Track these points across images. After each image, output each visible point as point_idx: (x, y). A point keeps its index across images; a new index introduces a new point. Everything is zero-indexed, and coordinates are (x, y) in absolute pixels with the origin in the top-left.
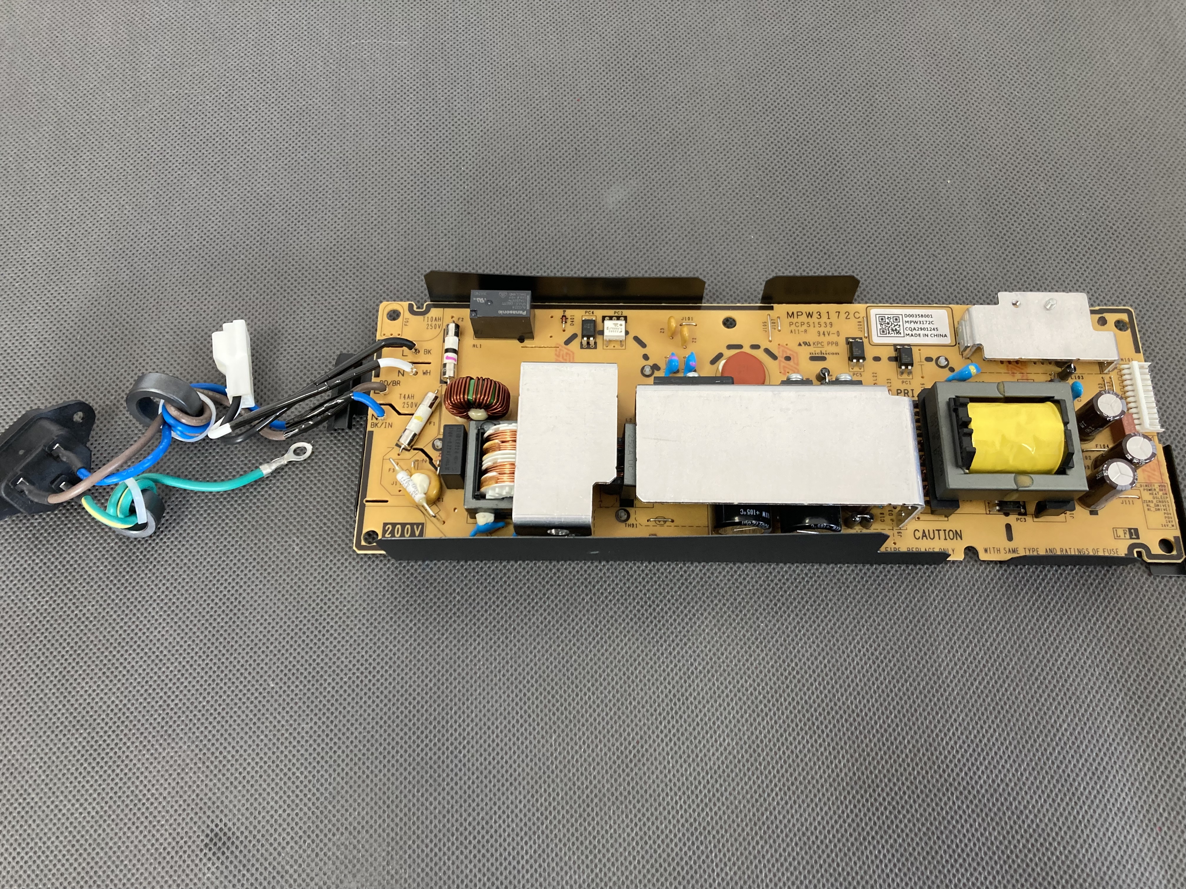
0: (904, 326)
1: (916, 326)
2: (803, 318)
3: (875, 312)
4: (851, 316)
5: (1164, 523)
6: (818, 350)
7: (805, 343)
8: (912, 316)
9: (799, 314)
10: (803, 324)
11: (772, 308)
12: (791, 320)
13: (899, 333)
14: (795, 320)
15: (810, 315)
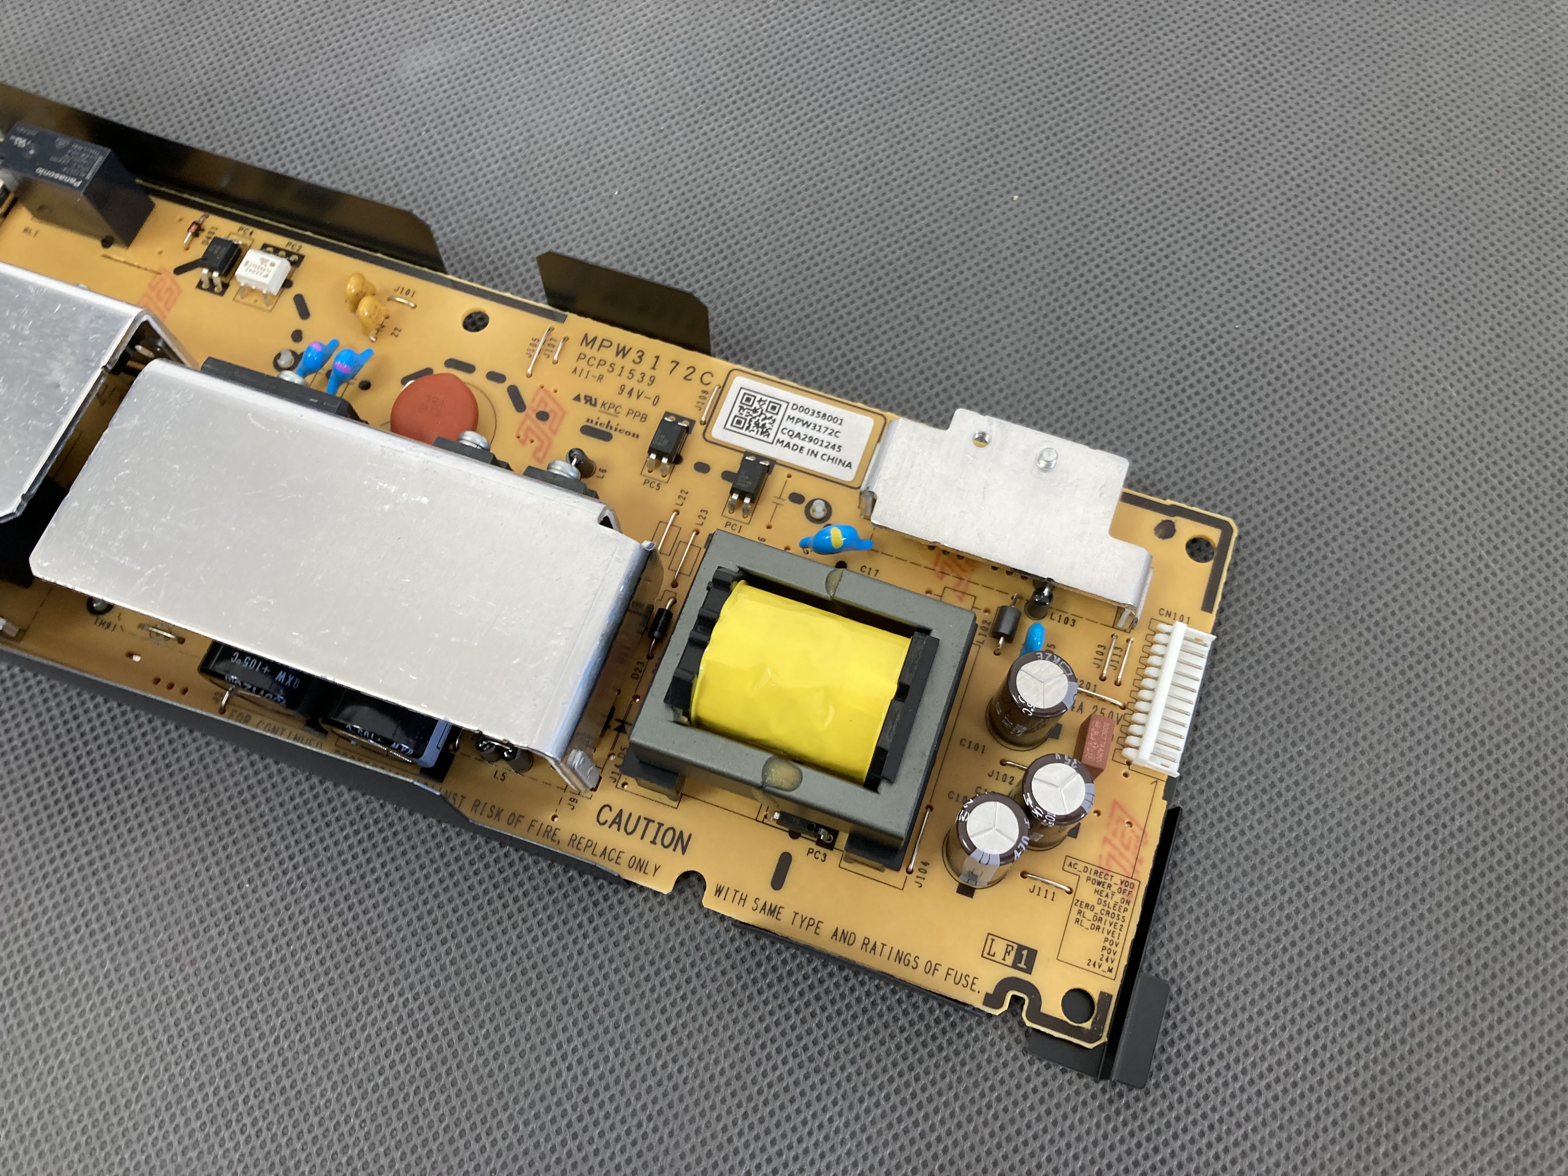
0: (780, 424)
1: (803, 430)
2: (609, 354)
3: (744, 383)
4: (696, 377)
5: (1096, 958)
6: (604, 419)
7: (589, 400)
8: (805, 410)
9: (605, 344)
10: (602, 363)
11: (562, 319)
12: (586, 350)
13: (766, 433)
14: (589, 352)
15: (623, 352)
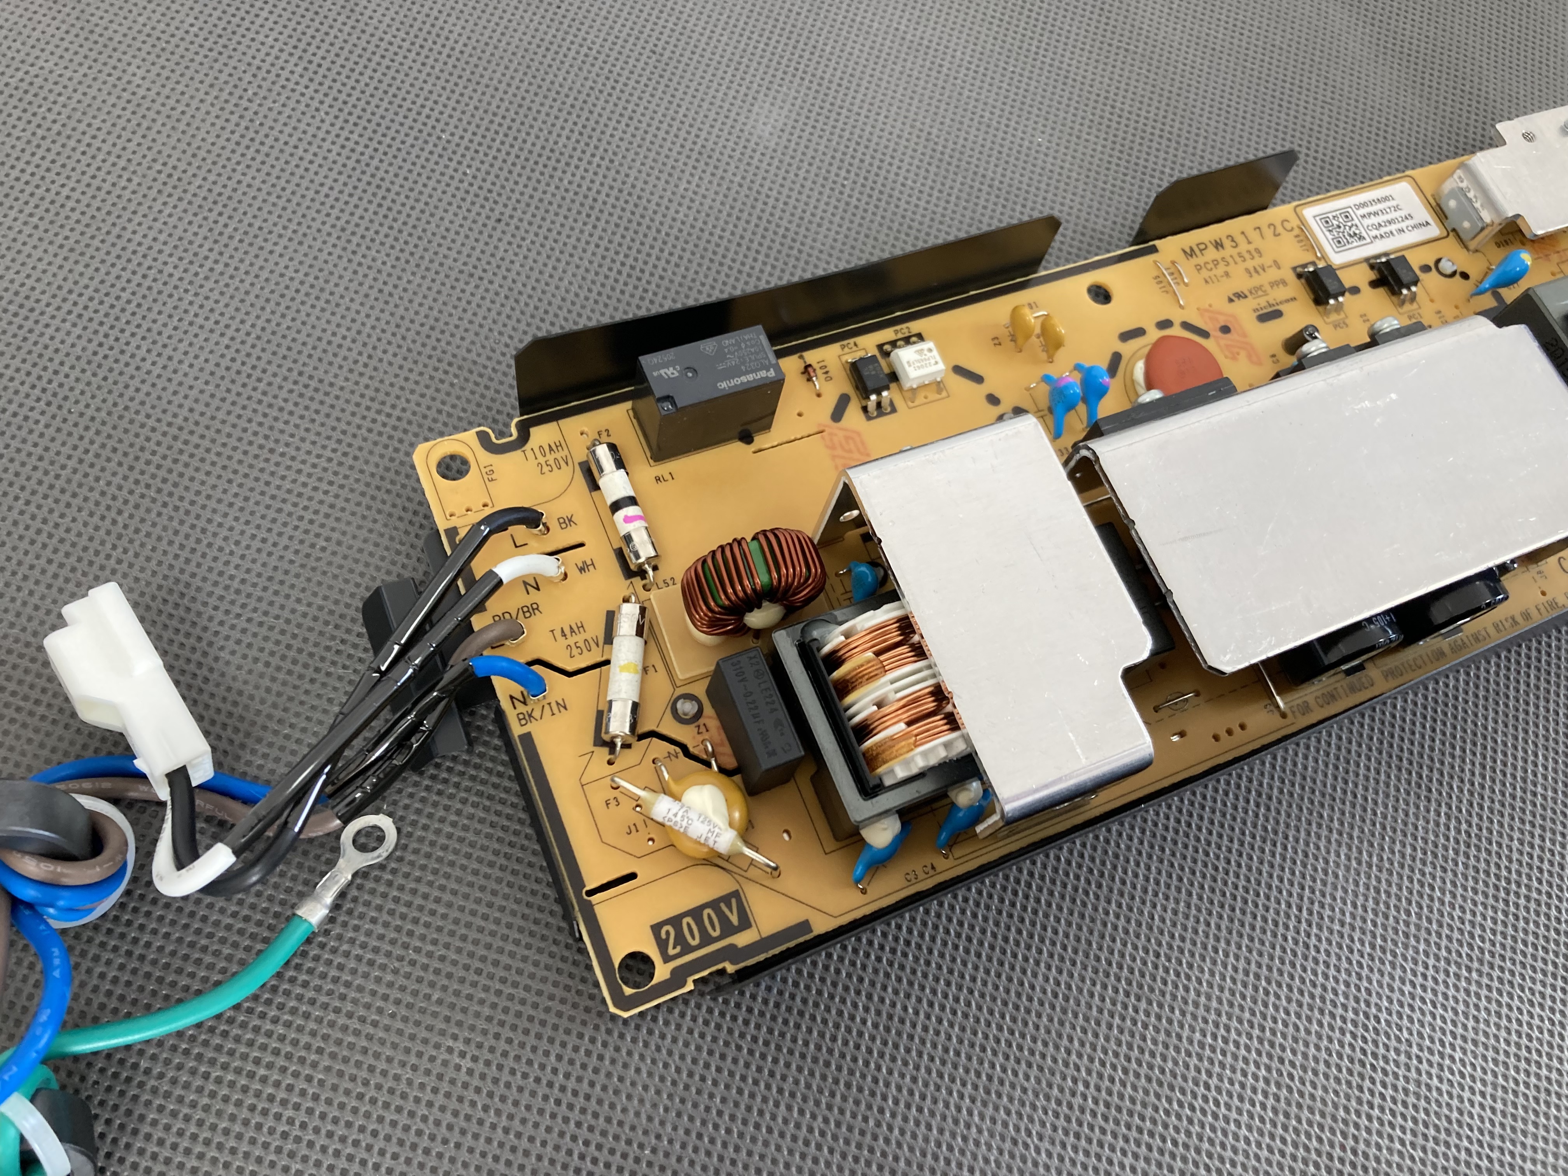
0: (1364, 225)
2: (1212, 254)
3: (1310, 213)
6: (1262, 302)
7: (1240, 296)
8: (1364, 205)
9: (1202, 247)
11: (1154, 250)
12: (1194, 261)
14: (1200, 260)
15: (1218, 245)
